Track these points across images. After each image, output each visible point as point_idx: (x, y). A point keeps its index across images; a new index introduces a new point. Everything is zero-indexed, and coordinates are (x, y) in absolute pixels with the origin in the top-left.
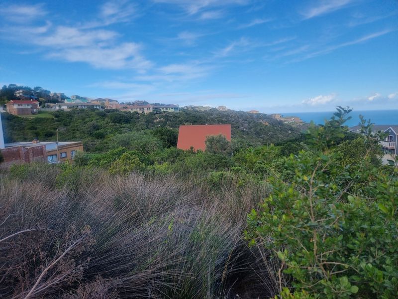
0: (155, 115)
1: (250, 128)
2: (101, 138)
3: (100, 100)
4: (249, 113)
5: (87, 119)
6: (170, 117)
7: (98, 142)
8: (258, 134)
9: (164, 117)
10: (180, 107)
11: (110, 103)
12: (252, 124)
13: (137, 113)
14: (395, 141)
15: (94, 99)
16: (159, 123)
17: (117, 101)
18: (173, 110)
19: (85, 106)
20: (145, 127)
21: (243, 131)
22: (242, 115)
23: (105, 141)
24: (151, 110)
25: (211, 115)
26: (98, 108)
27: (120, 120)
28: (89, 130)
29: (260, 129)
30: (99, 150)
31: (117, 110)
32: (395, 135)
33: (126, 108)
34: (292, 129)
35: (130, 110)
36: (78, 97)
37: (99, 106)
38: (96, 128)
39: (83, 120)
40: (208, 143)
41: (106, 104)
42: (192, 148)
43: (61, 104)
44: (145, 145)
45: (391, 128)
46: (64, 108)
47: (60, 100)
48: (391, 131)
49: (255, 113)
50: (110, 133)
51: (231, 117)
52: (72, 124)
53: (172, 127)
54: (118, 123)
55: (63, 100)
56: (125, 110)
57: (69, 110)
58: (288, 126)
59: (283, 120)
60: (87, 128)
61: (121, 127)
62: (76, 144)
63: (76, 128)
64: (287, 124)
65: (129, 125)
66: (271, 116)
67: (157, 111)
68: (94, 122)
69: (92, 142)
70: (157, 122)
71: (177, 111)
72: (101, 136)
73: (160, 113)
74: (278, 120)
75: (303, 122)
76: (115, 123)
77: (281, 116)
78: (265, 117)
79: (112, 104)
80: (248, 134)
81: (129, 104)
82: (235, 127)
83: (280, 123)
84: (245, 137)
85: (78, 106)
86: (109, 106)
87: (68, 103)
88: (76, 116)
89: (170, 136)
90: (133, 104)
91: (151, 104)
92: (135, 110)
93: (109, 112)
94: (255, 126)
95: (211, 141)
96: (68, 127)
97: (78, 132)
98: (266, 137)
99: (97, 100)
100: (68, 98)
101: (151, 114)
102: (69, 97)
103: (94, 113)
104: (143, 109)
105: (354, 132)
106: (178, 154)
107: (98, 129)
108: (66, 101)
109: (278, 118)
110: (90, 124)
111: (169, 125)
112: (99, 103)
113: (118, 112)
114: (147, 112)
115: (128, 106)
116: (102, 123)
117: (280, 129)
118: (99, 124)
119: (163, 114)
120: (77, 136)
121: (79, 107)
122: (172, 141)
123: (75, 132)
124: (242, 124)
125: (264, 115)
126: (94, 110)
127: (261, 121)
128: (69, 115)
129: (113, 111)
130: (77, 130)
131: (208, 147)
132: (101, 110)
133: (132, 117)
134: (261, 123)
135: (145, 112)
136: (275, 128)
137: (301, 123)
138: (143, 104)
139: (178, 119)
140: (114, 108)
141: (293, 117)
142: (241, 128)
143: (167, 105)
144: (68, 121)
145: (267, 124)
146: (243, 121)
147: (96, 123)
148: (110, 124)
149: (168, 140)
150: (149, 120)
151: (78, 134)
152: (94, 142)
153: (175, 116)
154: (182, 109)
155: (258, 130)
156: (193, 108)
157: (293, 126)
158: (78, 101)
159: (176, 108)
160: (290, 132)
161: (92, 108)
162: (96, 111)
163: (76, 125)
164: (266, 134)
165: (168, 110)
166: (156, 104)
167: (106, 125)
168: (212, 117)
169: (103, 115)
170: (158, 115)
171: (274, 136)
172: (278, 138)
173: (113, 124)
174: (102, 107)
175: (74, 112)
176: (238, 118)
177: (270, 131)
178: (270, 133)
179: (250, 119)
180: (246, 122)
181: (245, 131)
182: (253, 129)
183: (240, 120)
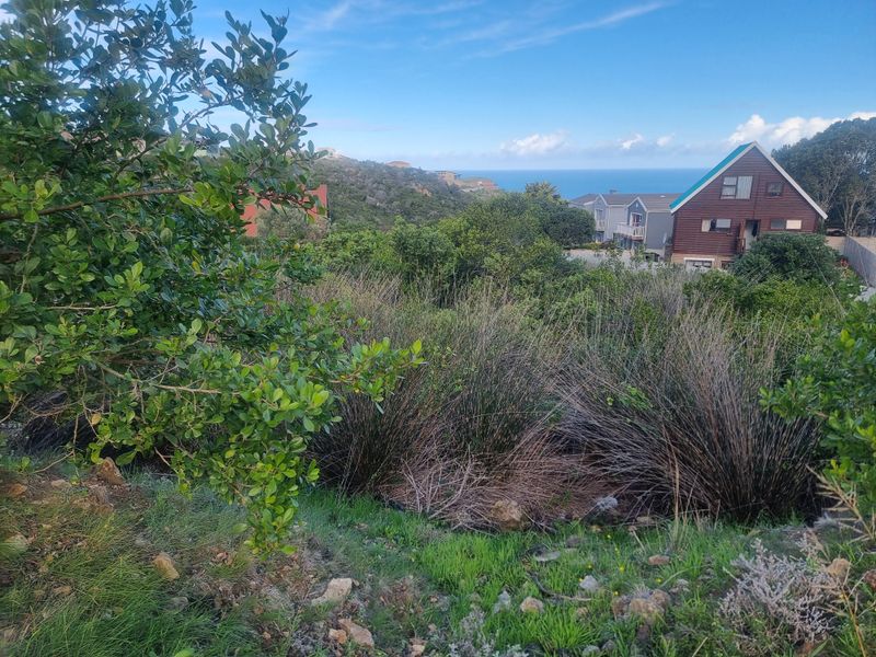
1: (391, 202)
4: (387, 167)
8: (407, 214)
12: (393, 193)
14: (643, 225)
21: (375, 207)
22: (372, 172)
29: (412, 204)
45: (638, 198)
49: (400, 166)
51: (347, 175)
58: (469, 197)
59: (459, 184)
64: (467, 194)
66: (435, 175)
74: (450, 184)
77: (457, 176)
78: (421, 176)
80: (385, 214)
82: (358, 198)
83: (454, 191)
84: (377, 220)
94: (401, 197)
109: (450, 181)
117: (452, 205)
124: (371, 191)
125: (420, 171)
127: (414, 186)
134: (413, 191)
136: (443, 202)
137: (497, 191)
142: (370, 200)
145: (426, 192)
146: (375, 186)
155: (407, 205)
157: (481, 198)
164: (424, 213)
176: (364, 177)
177: (432, 209)
178: (432, 213)
179: (390, 181)
180: (381, 186)
181: (379, 208)
182: (395, 203)
183: (368, 182)
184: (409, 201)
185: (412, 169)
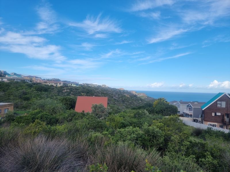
0: (64, 88)
1: (119, 98)
2: (27, 100)
3: (30, 76)
4: (119, 90)
5: (20, 88)
6: (73, 89)
7: (25, 103)
8: (123, 101)
9: (69, 89)
10: (79, 84)
11: (36, 79)
12: (120, 96)
13: (53, 86)
14: (192, 111)
15: (26, 76)
16: (66, 92)
17: (41, 78)
18: (75, 86)
19: (19, 80)
20: (56, 94)
21: (115, 99)
22: (115, 91)
23: (30, 102)
24: (62, 85)
25: (98, 89)
26: (28, 81)
27: (41, 90)
28: (20, 94)
29: (125, 99)
30: (25, 108)
31: (40, 83)
32: (192, 108)
33: (46, 82)
34: (141, 100)
35: (48, 84)
36: (15, 74)
37: (29, 80)
38: (25, 94)
39: (17, 88)
40: (93, 109)
41: (33, 79)
42: (83, 111)
43: (3, 78)
44: (54, 108)
45: (190, 103)
46: (5, 80)
47: (3, 75)
48: (190, 105)
49: (122, 89)
50: (34, 97)
51: (109, 91)
52: (9, 91)
53: (73, 95)
54: (40, 91)
55: (5, 75)
56: (45, 84)
57: (8, 82)
58: (140, 98)
59: (137, 94)
60: (18, 94)
61: (41, 94)
62: (9, 105)
63: (11, 93)
64: (139, 97)
65: (47, 93)
66: (130, 92)
67: (65, 85)
68: (24, 90)
69: (21, 102)
70: (65, 92)
71: (78, 86)
72: (27, 99)
73: (67, 86)
74: (134, 94)
75: (147, 96)
76: (38, 91)
77: (136, 92)
79: (38, 80)
80: (118, 101)
81: (48, 80)
82: (111, 97)
83: (135, 96)
84: (116, 103)
85: (14, 80)
86: (35, 80)
87: (8, 77)
88: (12, 86)
89: (71, 102)
90: (51, 80)
91: (62, 81)
92: (52, 84)
93: (34, 84)
94: (122, 97)
95: (95, 107)
96: (6, 92)
97: (12, 96)
98: (128, 104)
99: (28, 77)
100: (8, 74)
101: (61, 87)
102: (10, 73)
103: (24, 85)
104: (57, 83)
106: (75, 115)
107: (26, 95)
108: (7, 76)
109: (134, 93)
110: (21, 91)
111: (72, 94)
112: (29, 79)
113: (40, 85)
114: (59, 85)
115: (48, 81)
116: (29, 91)
117: (135, 100)
118: (27, 91)
119: (69, 87)
120: (11, 98)
121: (16, 80)
122: (72, 105)
123: (10, 96)
125: (127, 91)
126: (25, 83)
127: (125, 94)
128: (8, 85)
129: (38, 84)
130: (12, 95)
131: (93, 111)
132: (30, 83)
133: (49, 88)
134: (125, 96)
135: (58, 85)
136: (133, 99)
137: (146, 96)
138: (57, 81)
139: (78, 91)
140: (38, 82)
141: (142, 93)
142: (114, 97)
143: (72, 82)
144: (6, 89)
145: (128, 96)
146: (115, 94)
147: (25, 91)
148: (35, 92)
149: (70, 104)
150: (60, 90)
151: (12, 97)
152: (22, 102)
153: (76, 89)
154: (81, 85)
155: (123, 99)
156: (88, 85)
157: (143, 98)
158: (15, 76)
159: (77, 84)
160: (140, 101)
161: (24, 81)
162: (27, 83)
163: (11, 91)
164: (127, 101)
165: (72, 85)
166: (65, 81)
167: (31, 92)
168: (98, 90)
169: (30, 86)
170: (66, 88)
171: (132, 103)
172: (134, 104)
173: (36, 92)
174: (30, 81)
175: (11, 83)
176: (113, 92)
177: (130, 100)
178: (130, 101)
179: (119, 93)
180: (117, 94)
181: (116, 100)
182: (120, 99)
184: (124, 98)
185: (125, 90)
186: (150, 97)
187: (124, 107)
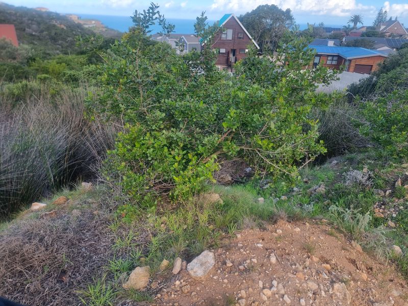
1: (42, 31)
4: (36, 11)
8: (54, 39)
12: (42, 26)
21: (32, 35)
22: (26, 13)
29: (56, 34)
34: (94, 35)
45: (183, 37)
48: (184, 40)
49: (44, 10)
58: (89, 30)
59: (82, 23)
64: (87, 28)
66: (66, 16)
74: (76, 22)
75: (105, 27)
77: (79, 18)
78: (58, 17)
80: (40, 39)
82: (19, 29)
83: (79, 26)
84: (36, 43)
94: (48, 29)
98: (66, 44)
105: (155, 40)
109: (76, 20)
124: (28, 25)
125: (57, 14)
127: (54, 23)
134: (54, 26)
136: (74, 32)
137: (103, 27)
141: (93, 20)
142: (28, 30)
145: (63, 26)
146: (30, 22)
155: (53, 34)
157: (95, 31)
164: (64, 39)
176: (21, 16)
177: (69, 37)
178: (69, 39)
179: (39, 19)
180: (33, 22)
181: (34, 35)
182: (45, 33)
183: (25, 19)
185: (51, 13)
186: (112, 30)
187: (58, 51)
